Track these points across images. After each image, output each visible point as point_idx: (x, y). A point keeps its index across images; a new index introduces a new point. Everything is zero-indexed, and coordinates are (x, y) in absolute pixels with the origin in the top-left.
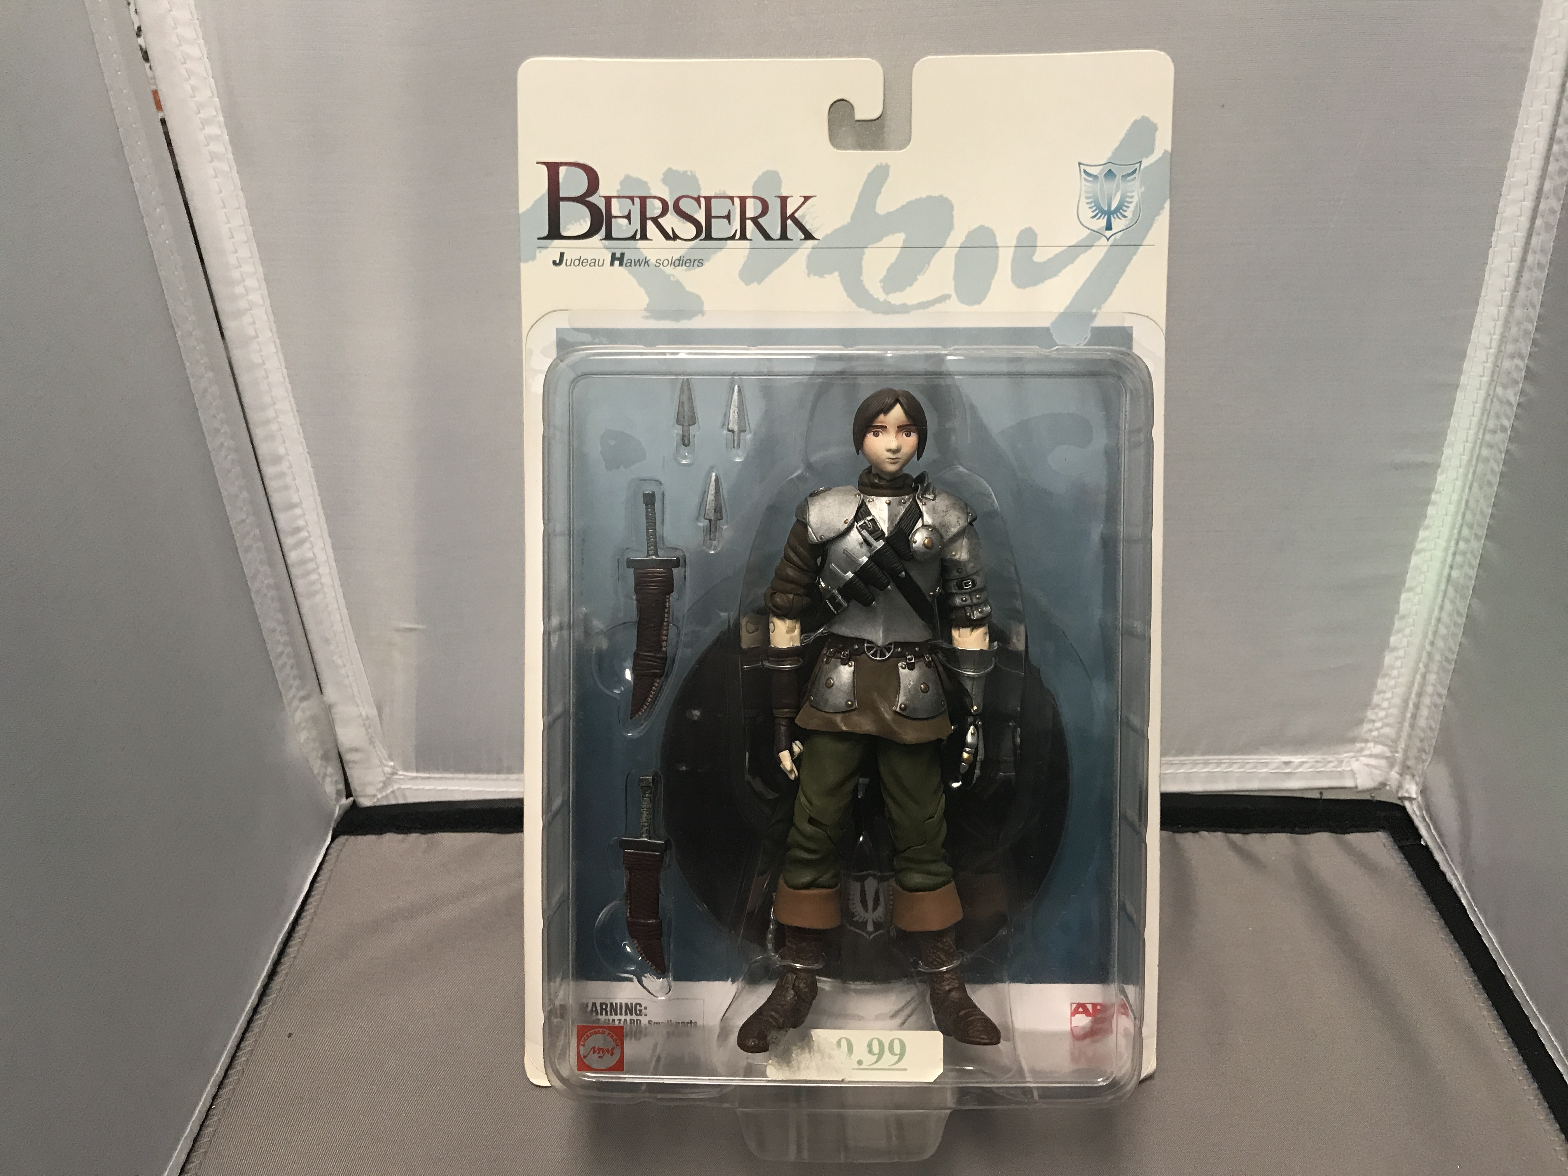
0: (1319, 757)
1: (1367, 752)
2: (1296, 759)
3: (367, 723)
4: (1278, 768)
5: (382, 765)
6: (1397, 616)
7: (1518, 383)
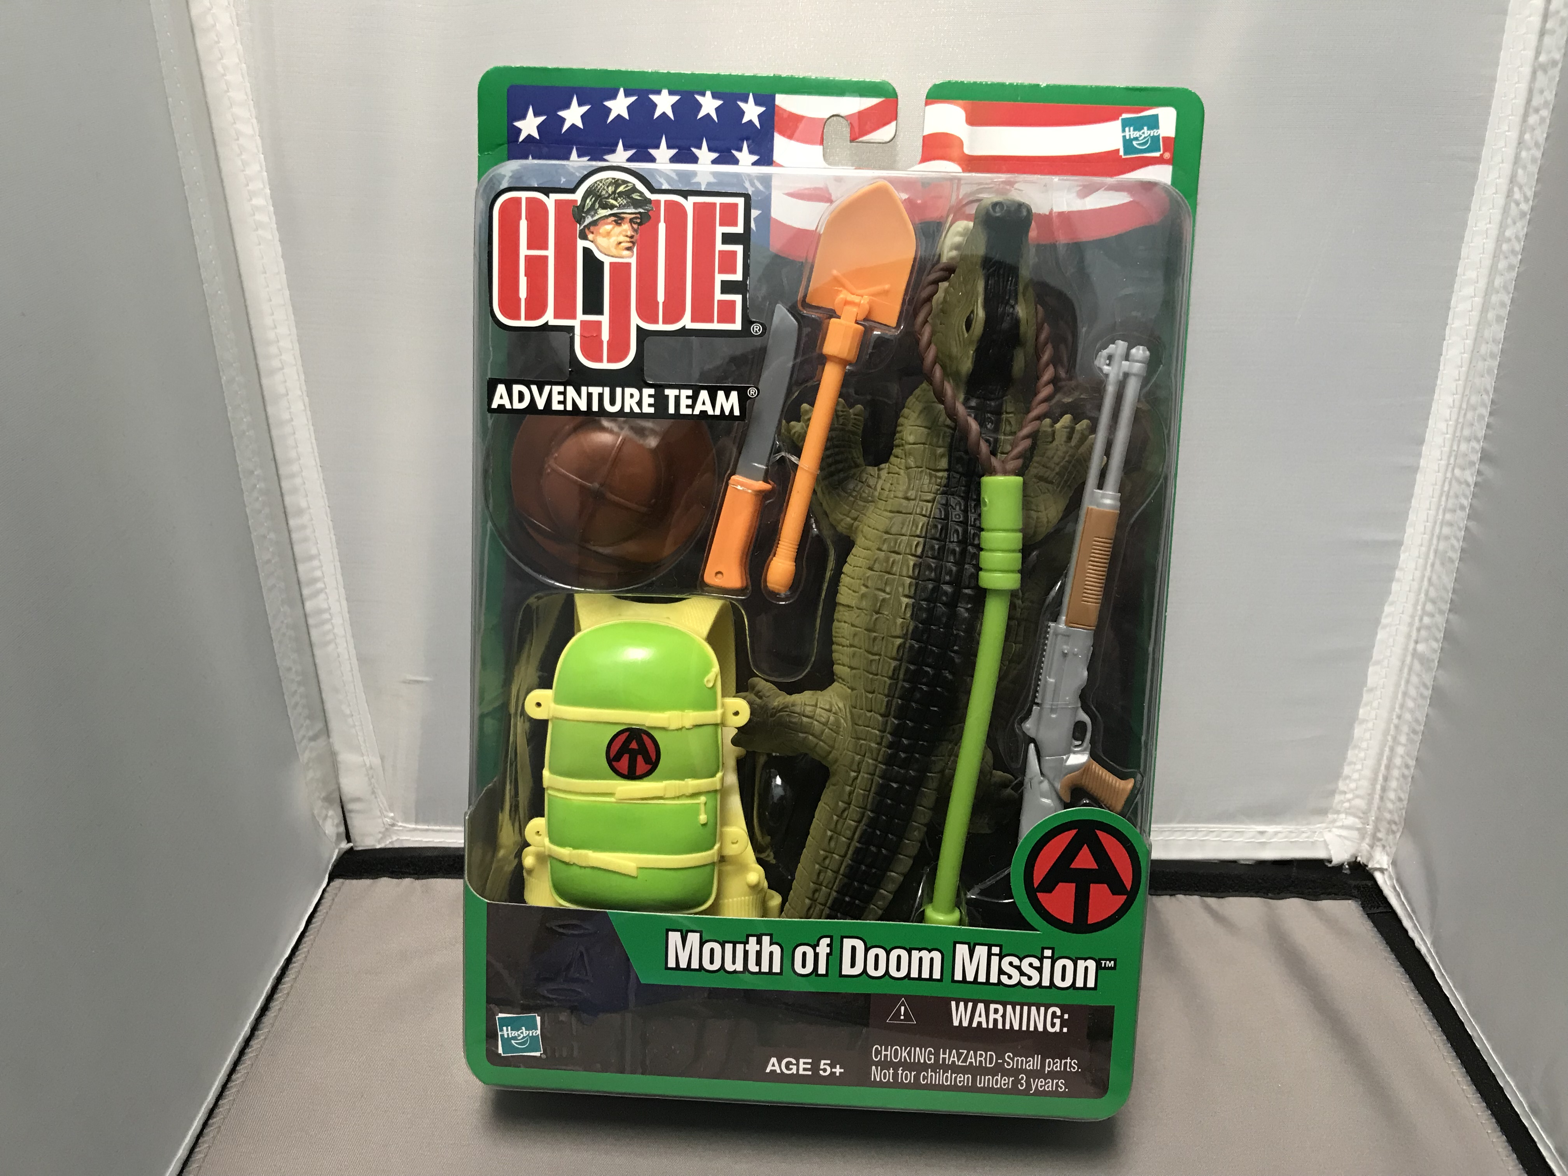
0: (1292, 827)
1: (1339, 824)
2: (1271, 829)
3: (371, 772)
4: (1252, 838)
5: (383, 815)
6: (1365, 689)
7: (1475, 464)
